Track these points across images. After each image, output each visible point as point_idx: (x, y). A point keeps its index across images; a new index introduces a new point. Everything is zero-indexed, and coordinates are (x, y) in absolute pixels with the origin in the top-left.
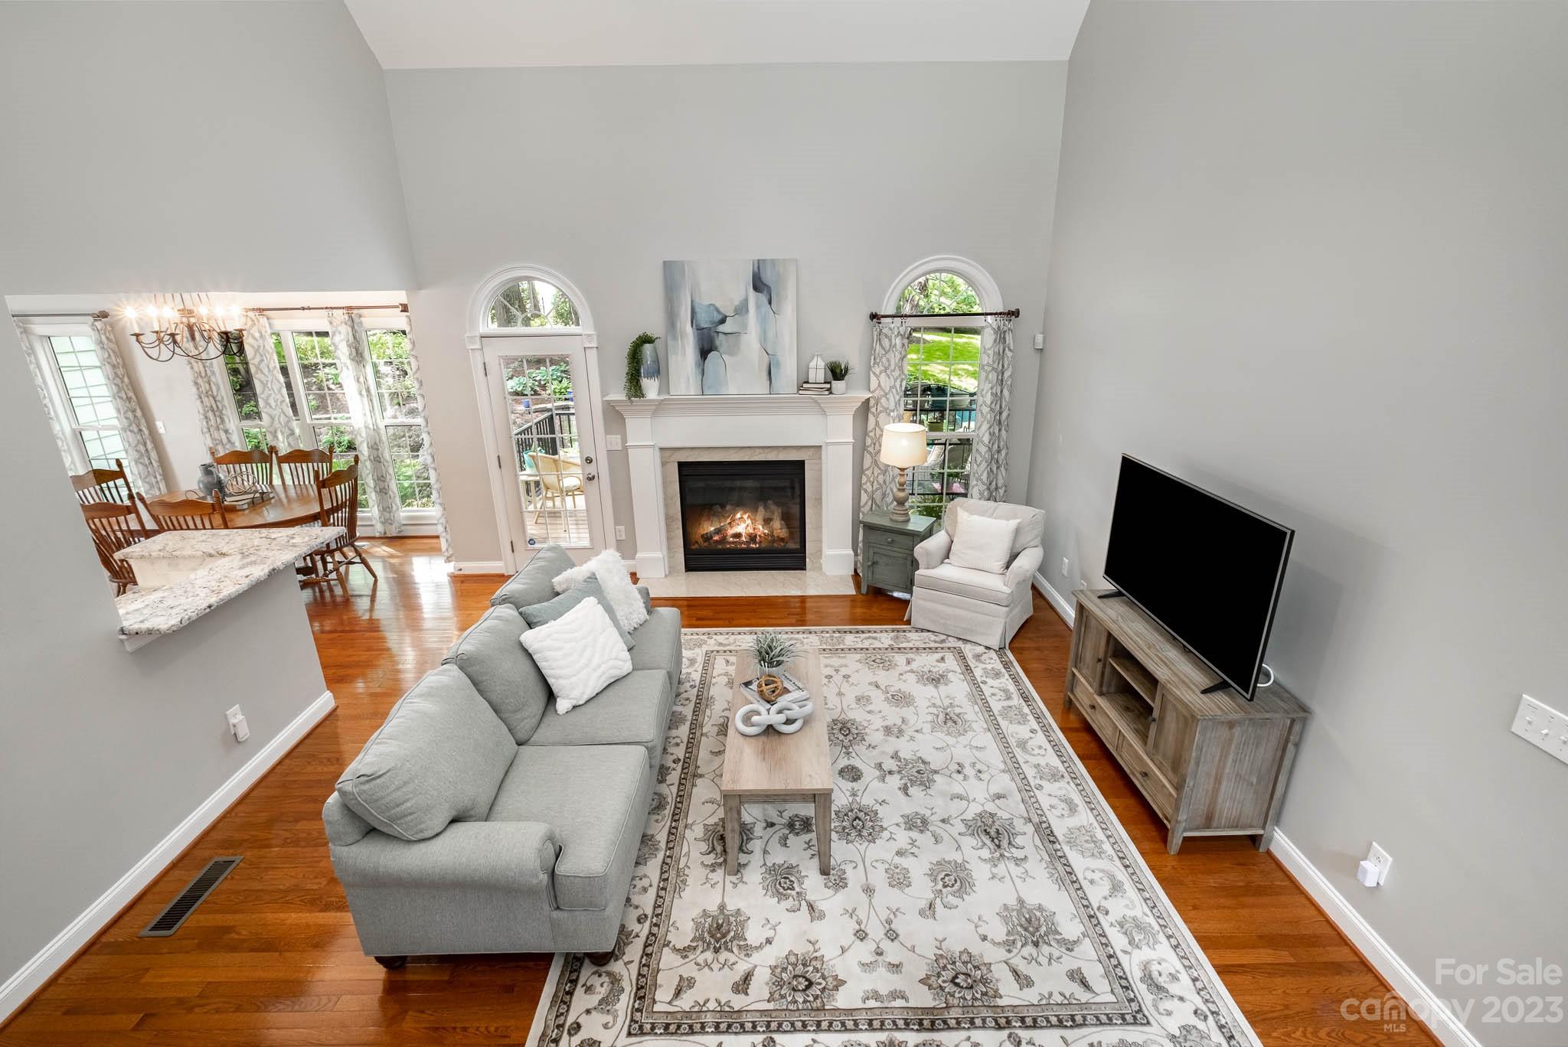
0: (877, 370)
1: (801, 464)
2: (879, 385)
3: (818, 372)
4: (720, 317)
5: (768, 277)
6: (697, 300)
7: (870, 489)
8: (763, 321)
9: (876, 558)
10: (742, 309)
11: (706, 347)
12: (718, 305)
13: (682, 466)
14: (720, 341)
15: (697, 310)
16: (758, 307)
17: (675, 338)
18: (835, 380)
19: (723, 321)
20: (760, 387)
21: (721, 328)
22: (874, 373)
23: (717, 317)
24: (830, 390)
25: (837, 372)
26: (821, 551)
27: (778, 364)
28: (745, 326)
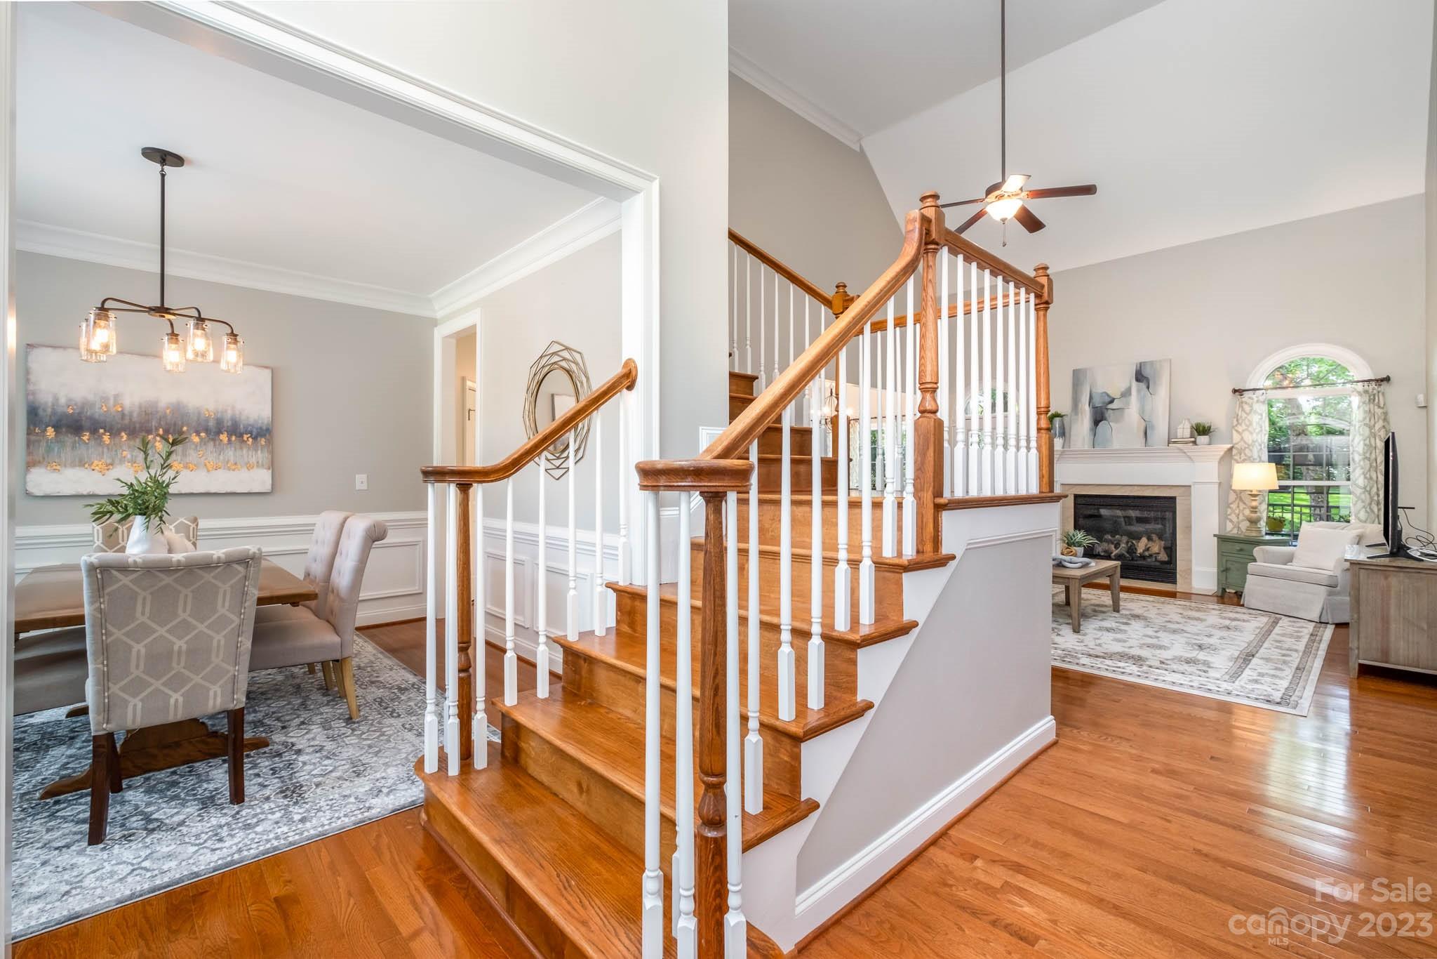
0: (1240, 429)
1: (1173, 499)
2: (1242, 439)
3: (1184, 431)
4: (1109, 399)
5: (1147, 372)
6: (1094, 390)
7: (1235, 520)
8: (1142, 401)
9: (1229, 565)
10: (1126, 394)
11: (1098, 419)
12: (1109, 392)
13: (1076, 496)
14: (1109, 414)
15: (1094, 395)
16: (1139, 391)
17: (1076, 414)
18: (1199, 435)
19: (1112, 401)
20: (1138, 443)
21: (1110, 406)
22: (1237, 431)
23: (1108, 399)
24: (1195, 443)
25: (1202, 430)
26: (1190, 569)
27: (1153, 427)
28: (1128, 404)
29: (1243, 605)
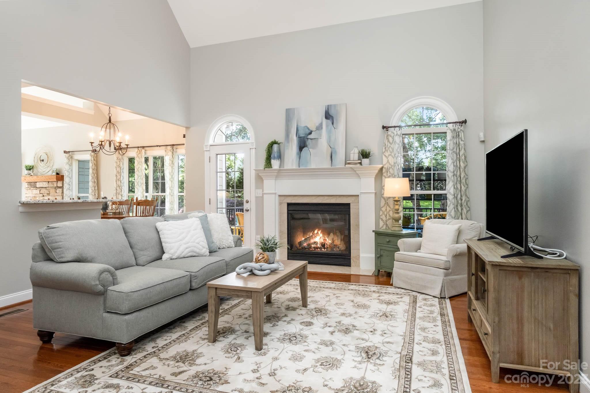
0: (387, 154)
1: (348, 205)
2: (388, 161)
3: (354, 155)
4: (309, 131)
5: (332, 112)
6: (299, 125)
7: (384, 219)
8: (329, 132)
9: (382, 253)
10: (319, 128)
11: (302, 146)
12: (308, 126)
13: (289, 205)
14: (309, 142)
15: (299, 129)
16: (327, 126)
17: (288, 142)
18: (363, 158)
19: (310, 133)
20: (327, 164)
21: (309, 137)
22: (385, 156)
23: (308, 132)
24: (361, 163)
25: (365, 155)
26: (359, 256)
27: (336, 152)
28: (320, 135)
29: (392, 285)
